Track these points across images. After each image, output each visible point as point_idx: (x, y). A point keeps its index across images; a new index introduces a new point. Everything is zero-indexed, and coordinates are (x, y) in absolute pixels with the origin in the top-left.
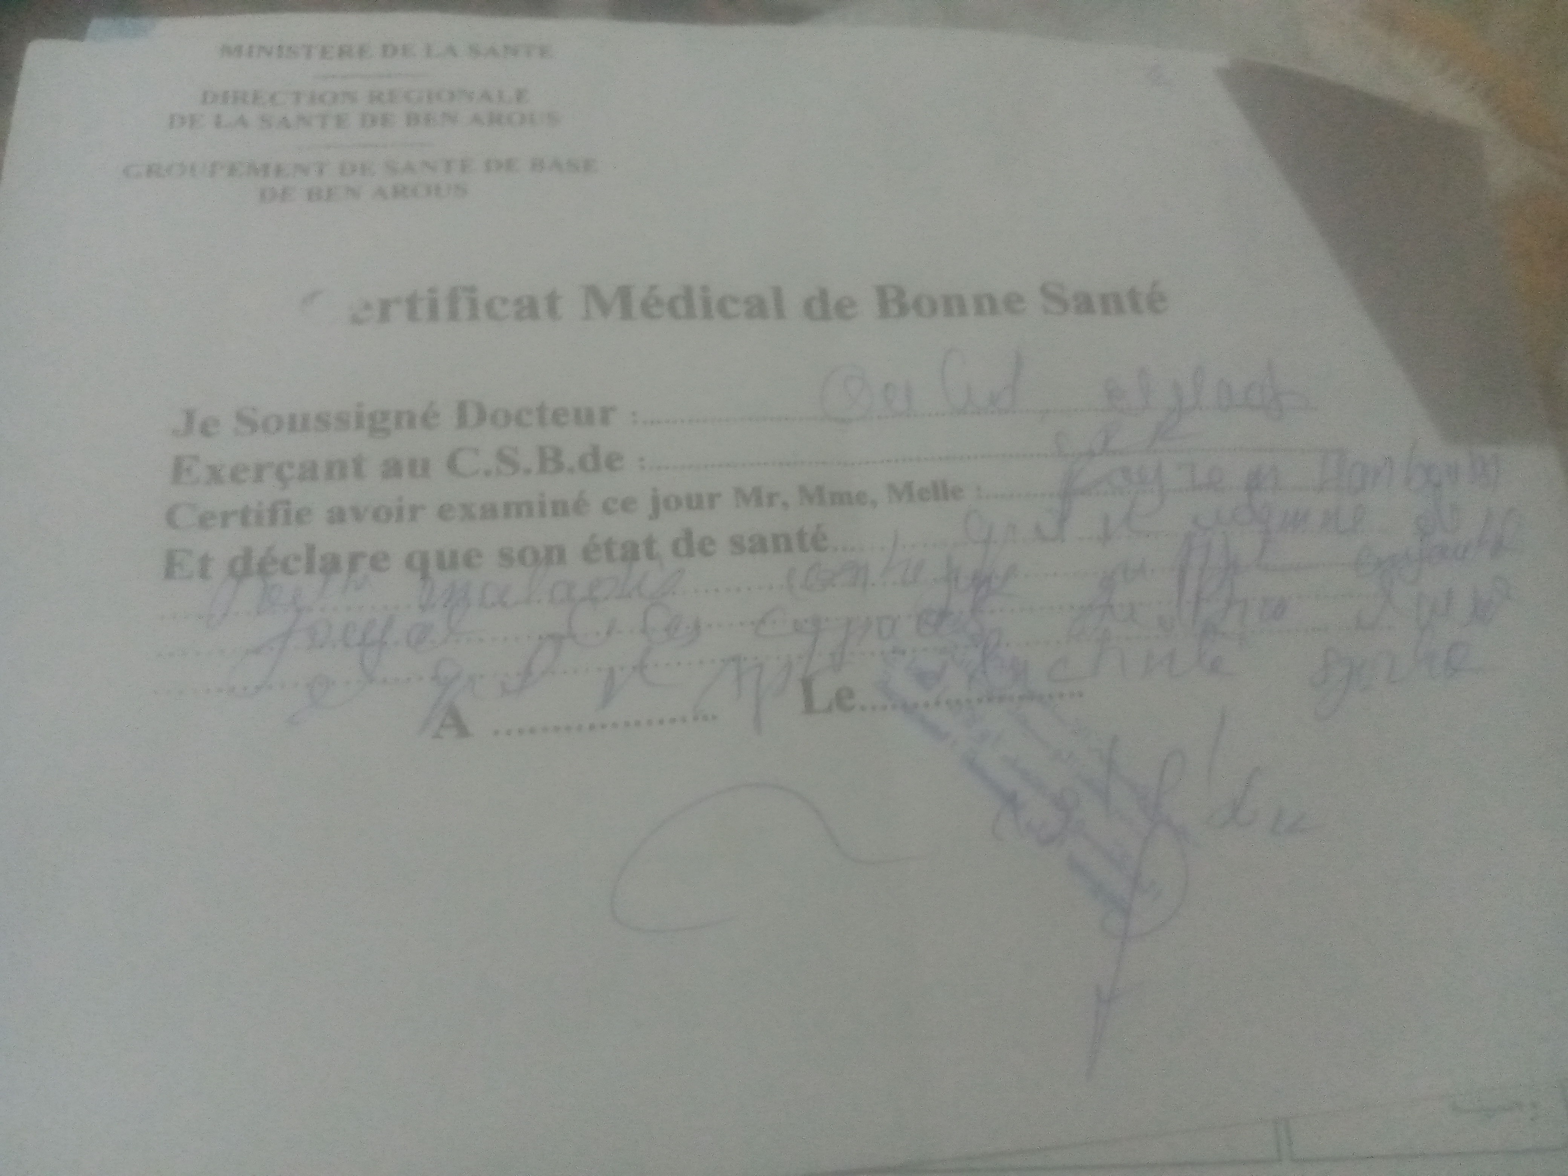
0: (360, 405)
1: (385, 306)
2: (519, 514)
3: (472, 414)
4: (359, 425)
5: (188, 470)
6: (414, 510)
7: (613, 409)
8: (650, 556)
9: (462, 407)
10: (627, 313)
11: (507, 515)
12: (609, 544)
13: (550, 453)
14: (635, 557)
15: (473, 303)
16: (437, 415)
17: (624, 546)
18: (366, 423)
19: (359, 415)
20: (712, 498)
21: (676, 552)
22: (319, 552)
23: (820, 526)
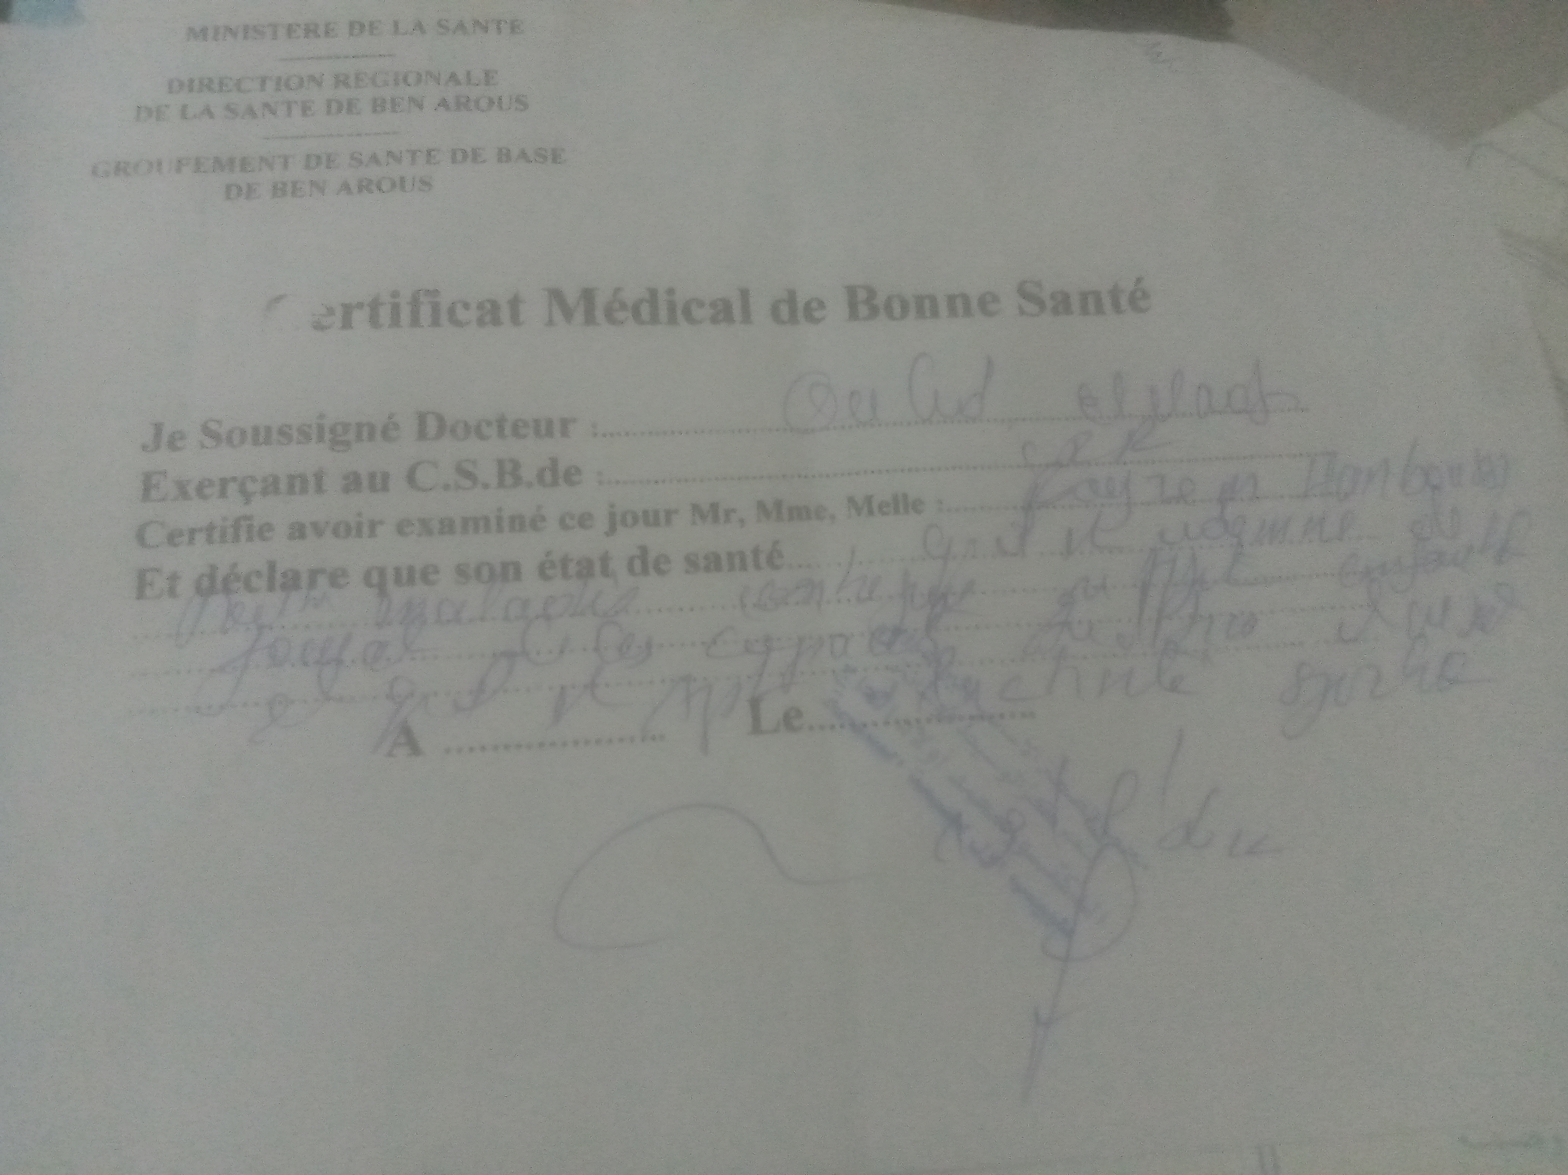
0: (321, 416)
3: (432, 425)
4: (321, 439)
5: (157, 486)
6: (374, 525)
7: (574, 420)
8: (606, 572)
9: (422, 417)
10: (590, 319)
11: (465, 530)
12: (565, 561)
13: (509, 467)
14: (590, 574)
15: (435, 308)
16: (397, 426)
17: (579, 563)
18: (328, 436)
19: (321, 428)
20: (669, 514)
21: (631, 570)
22: (280, 568)
23: (776, 543)
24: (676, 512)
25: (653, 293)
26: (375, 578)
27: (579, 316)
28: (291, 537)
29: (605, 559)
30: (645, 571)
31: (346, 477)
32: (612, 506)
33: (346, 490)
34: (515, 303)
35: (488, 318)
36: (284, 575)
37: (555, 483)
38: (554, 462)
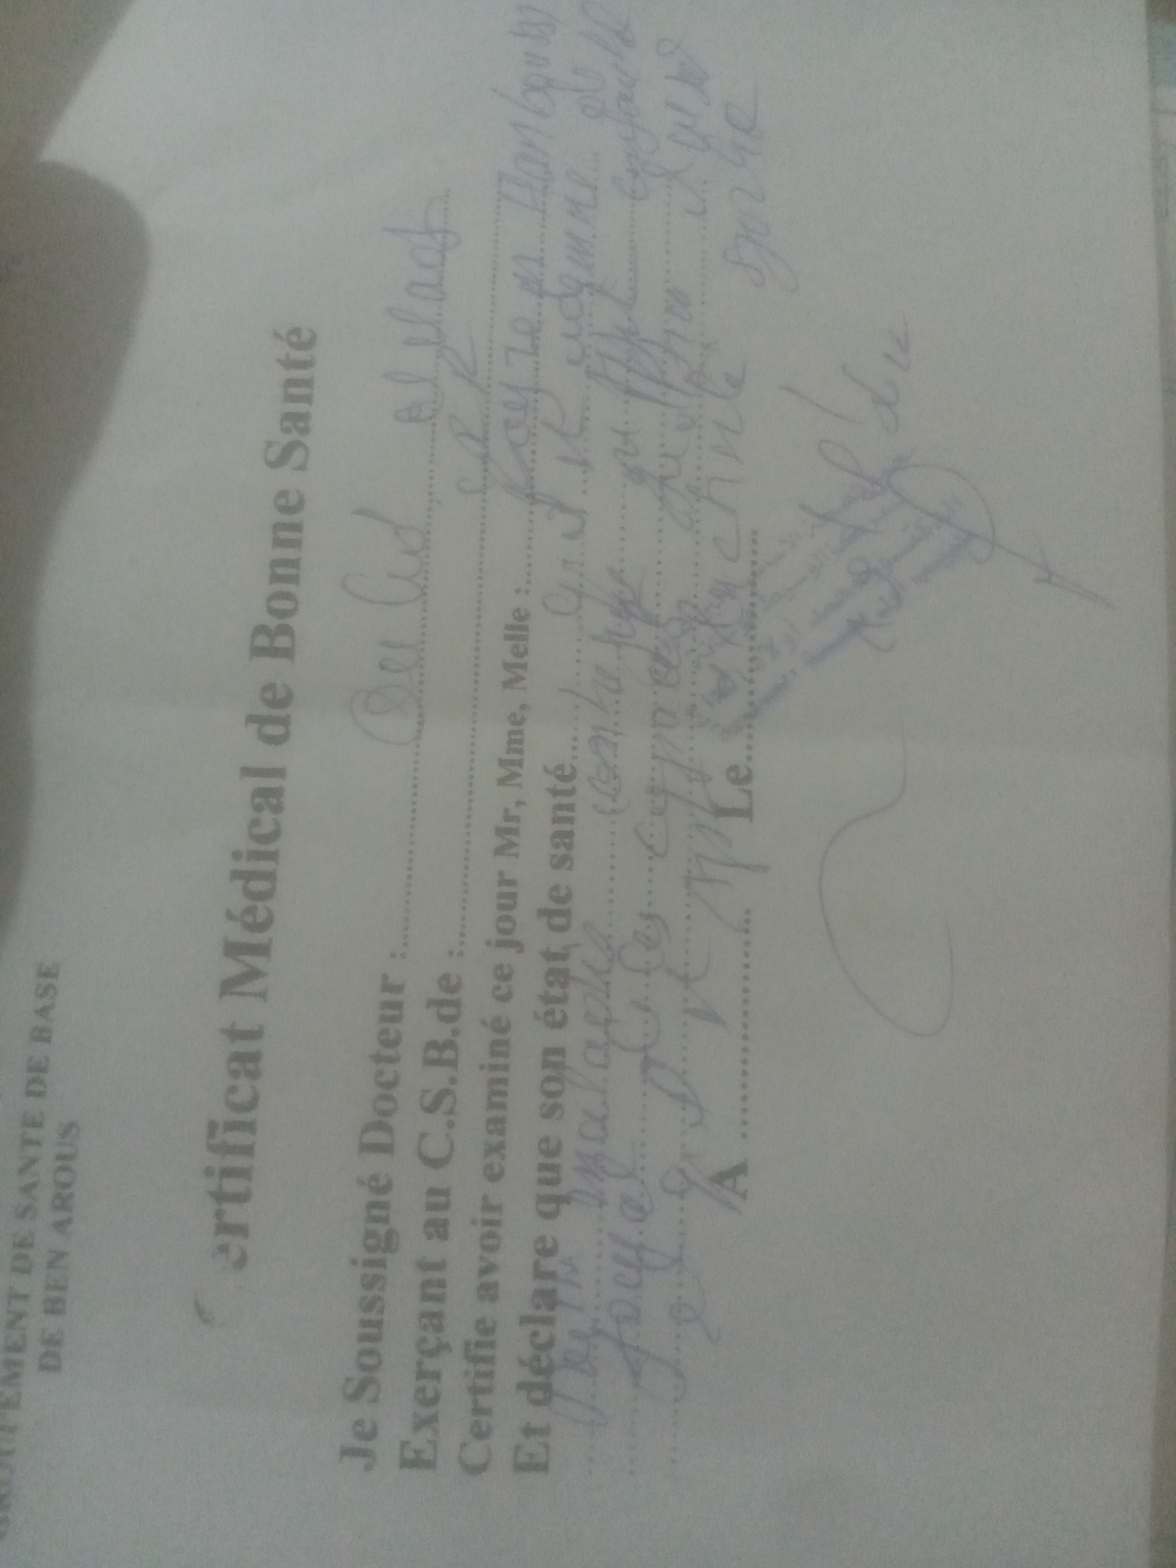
0: (354, 1262)
1: (224, 1228)
2: (504, 1094)
3: (378, 1137)
4: (381, 1264)
5: (417, 1452)
6: (488, 1207)
7: (385, 977)
8: (563, 956)
9: (366, 1148)
10: (263, 950)
11: (503, 1106)
12: (547, 999)
13: (433, 1054)
14: (564, 973)
15: (231, 1126)
16: (374, 1178)
17: (550, 984)
18: (378, 1255)
19: (368, 1263)
20: (504, 881)
21: (564, 929)
22: (530, 1311)
23: (546, 770)
24: (501, 873)
25: (236, 875)
26: (550, 1207)
27: (258, 962)
28: (494, 1298)
29: (548, 955)
30: (567, 913)
31: (430, 1237)
32: (489, 943)
33: (444, 1237)
34: (234, 1034)
35: (250, 1066)
36: (537, 1307)
37: (456, 1004)
38: (431, 1003)
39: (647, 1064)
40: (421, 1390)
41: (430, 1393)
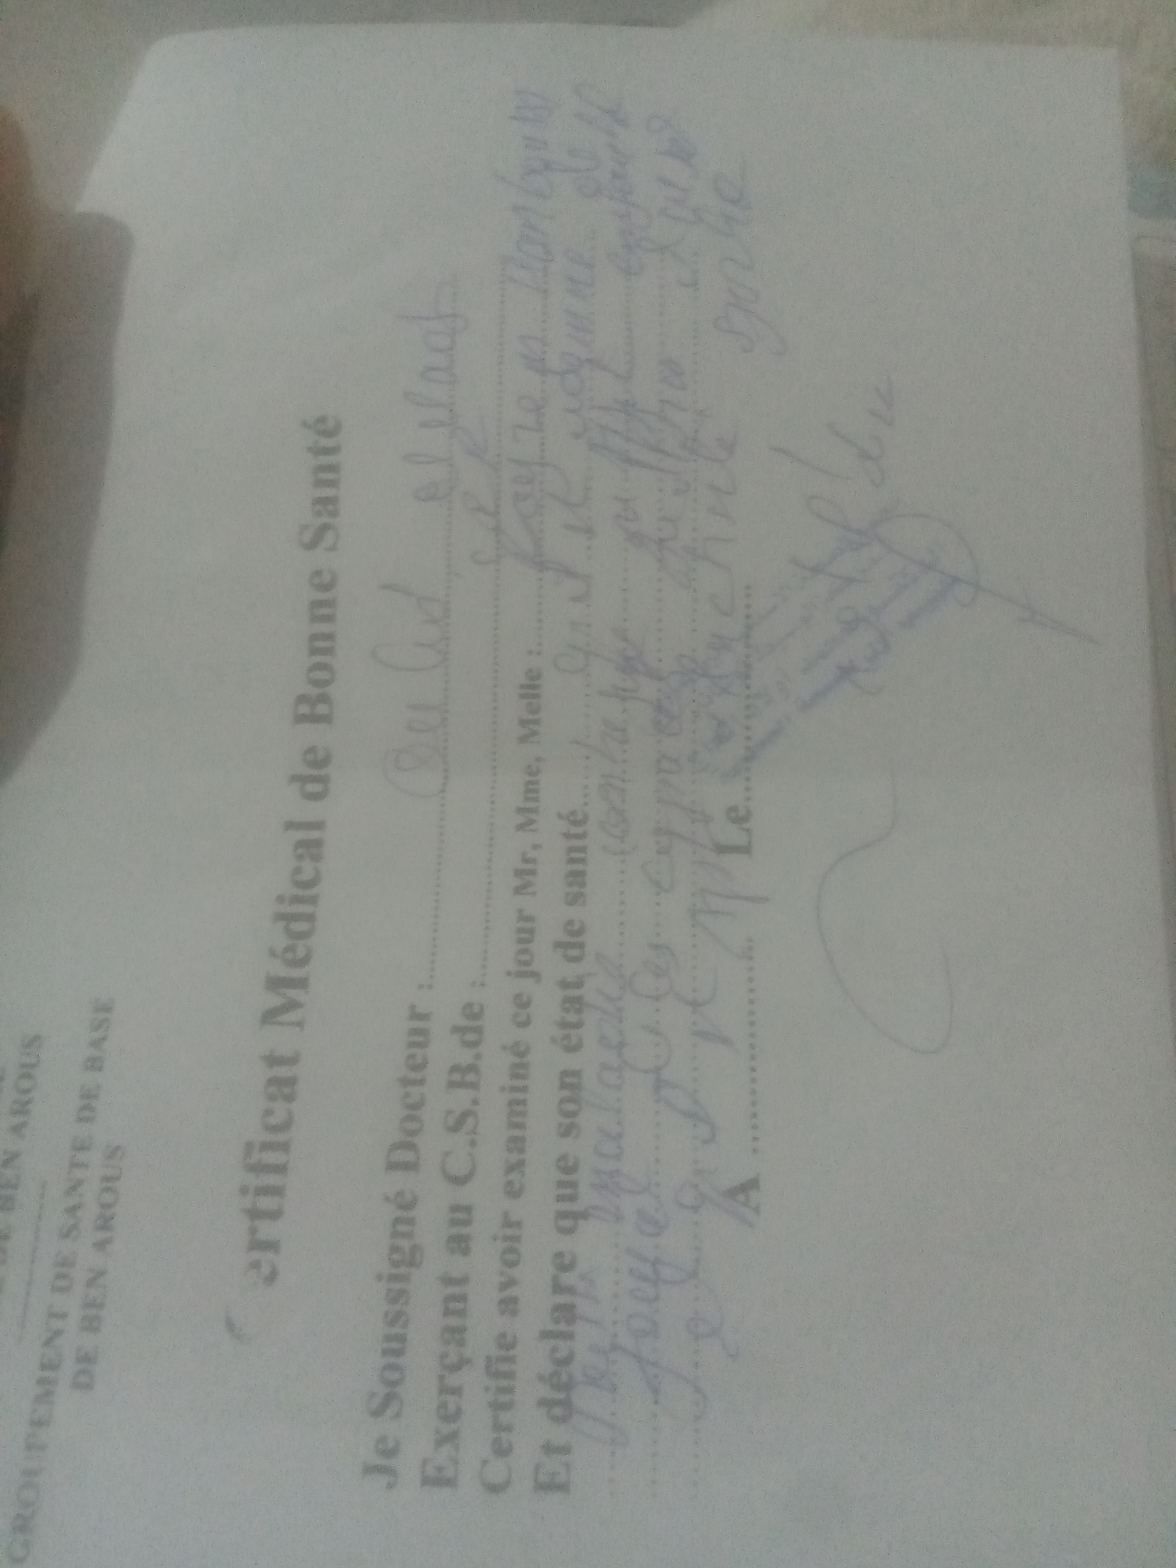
0: (379, 1277)
1: (257, 1245)
2: (523, 1114)
3: (405, 1156)
4: (406, 1278)
5: (440, 1469)
6: (508, 1223)
7: (413, 1007)
8: (579, 985)
9: (392, 1166)
10: (301, 983)
11: (521, 1126)
12: (563, 1024)
13: (457, 1077)
14: (579, 1000)
15: (266, 1146)
16: (400, 1194)
17: (567, 1010)
18: (403, 1270)
19: (394, 1278)
20: (523, 917)
21: (577, 959)
22: (551, 1327)
23: (560, 816)
24: (520, 911)
25: (280, 917)
26: (567, 1223)
27: (297, 994)
28: (514, 1313)
29: (564, 984)
30: (581, 946)
31: (452, 1251)
32: (509, 974)
33: (466, 1252)
34: (272, 1060)
35: (286, 1090)
36: (557, 1321)
37: (479, 1030)
38: (456, 1029)
39: (659, 1085)
40: (443, 1405)
41: (452, 1408)
